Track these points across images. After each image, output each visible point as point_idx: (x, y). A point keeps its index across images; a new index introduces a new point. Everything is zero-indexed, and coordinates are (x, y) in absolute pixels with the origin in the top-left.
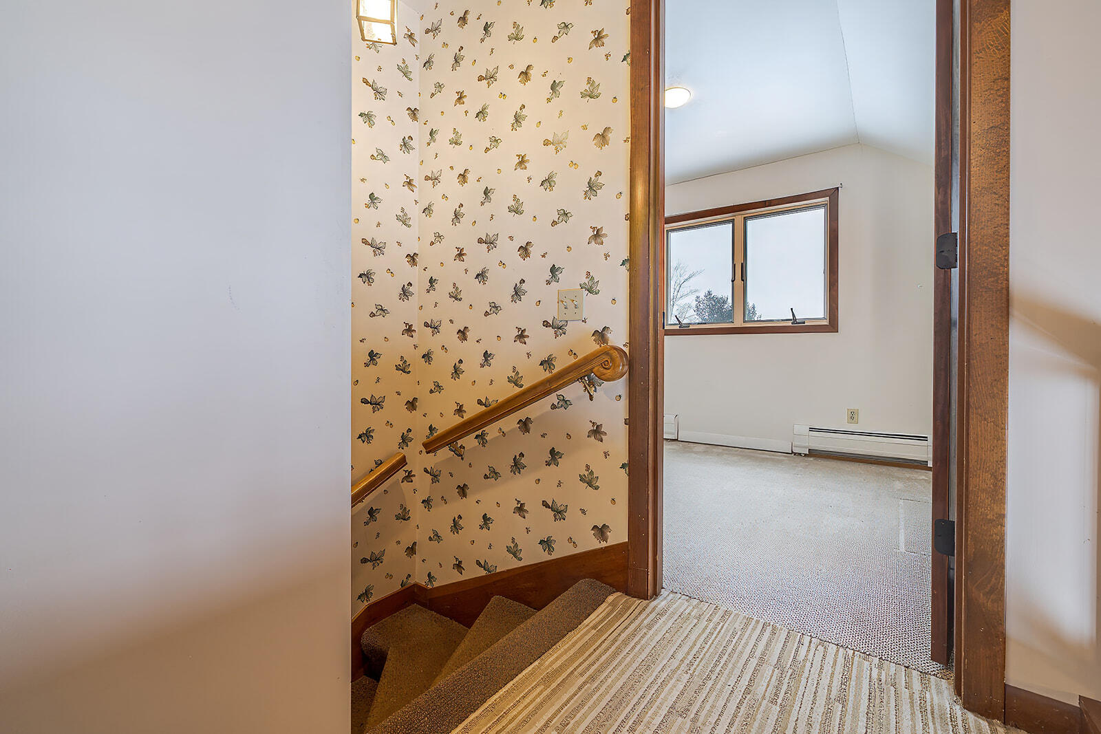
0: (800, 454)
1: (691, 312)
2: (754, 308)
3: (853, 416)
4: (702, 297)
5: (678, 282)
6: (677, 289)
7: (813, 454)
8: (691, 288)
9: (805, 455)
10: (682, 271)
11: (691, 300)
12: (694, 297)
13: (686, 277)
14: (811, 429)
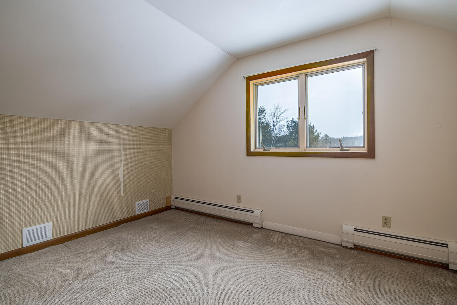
0: (347, 247)
1: (285, 128)
2: (313, 126)
3: (386, 222)
4: (290, 121)
5: (278, 114)
6: (278, 118)
7: (356, 247)
8: (285, 117)
9: (351, 248)
10: (280, 109)
11: (284, 123)
12: (286, 121)
13: (282, 112)
14: (355, 230)
